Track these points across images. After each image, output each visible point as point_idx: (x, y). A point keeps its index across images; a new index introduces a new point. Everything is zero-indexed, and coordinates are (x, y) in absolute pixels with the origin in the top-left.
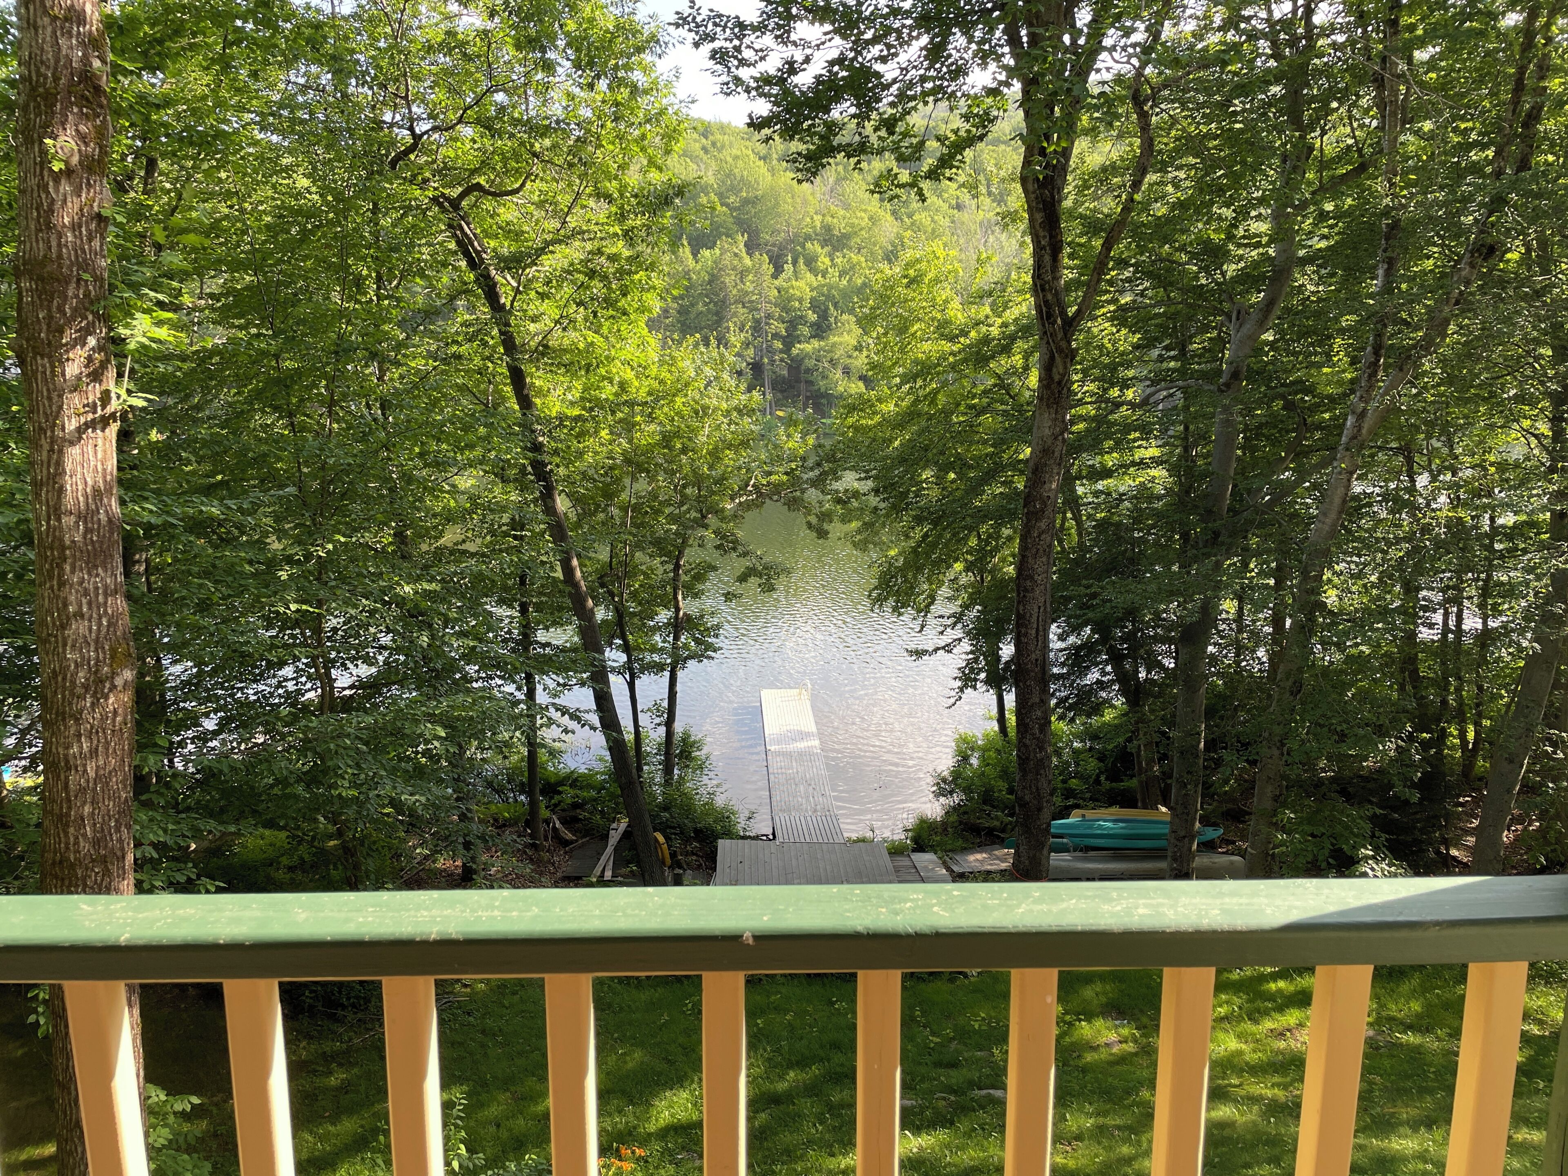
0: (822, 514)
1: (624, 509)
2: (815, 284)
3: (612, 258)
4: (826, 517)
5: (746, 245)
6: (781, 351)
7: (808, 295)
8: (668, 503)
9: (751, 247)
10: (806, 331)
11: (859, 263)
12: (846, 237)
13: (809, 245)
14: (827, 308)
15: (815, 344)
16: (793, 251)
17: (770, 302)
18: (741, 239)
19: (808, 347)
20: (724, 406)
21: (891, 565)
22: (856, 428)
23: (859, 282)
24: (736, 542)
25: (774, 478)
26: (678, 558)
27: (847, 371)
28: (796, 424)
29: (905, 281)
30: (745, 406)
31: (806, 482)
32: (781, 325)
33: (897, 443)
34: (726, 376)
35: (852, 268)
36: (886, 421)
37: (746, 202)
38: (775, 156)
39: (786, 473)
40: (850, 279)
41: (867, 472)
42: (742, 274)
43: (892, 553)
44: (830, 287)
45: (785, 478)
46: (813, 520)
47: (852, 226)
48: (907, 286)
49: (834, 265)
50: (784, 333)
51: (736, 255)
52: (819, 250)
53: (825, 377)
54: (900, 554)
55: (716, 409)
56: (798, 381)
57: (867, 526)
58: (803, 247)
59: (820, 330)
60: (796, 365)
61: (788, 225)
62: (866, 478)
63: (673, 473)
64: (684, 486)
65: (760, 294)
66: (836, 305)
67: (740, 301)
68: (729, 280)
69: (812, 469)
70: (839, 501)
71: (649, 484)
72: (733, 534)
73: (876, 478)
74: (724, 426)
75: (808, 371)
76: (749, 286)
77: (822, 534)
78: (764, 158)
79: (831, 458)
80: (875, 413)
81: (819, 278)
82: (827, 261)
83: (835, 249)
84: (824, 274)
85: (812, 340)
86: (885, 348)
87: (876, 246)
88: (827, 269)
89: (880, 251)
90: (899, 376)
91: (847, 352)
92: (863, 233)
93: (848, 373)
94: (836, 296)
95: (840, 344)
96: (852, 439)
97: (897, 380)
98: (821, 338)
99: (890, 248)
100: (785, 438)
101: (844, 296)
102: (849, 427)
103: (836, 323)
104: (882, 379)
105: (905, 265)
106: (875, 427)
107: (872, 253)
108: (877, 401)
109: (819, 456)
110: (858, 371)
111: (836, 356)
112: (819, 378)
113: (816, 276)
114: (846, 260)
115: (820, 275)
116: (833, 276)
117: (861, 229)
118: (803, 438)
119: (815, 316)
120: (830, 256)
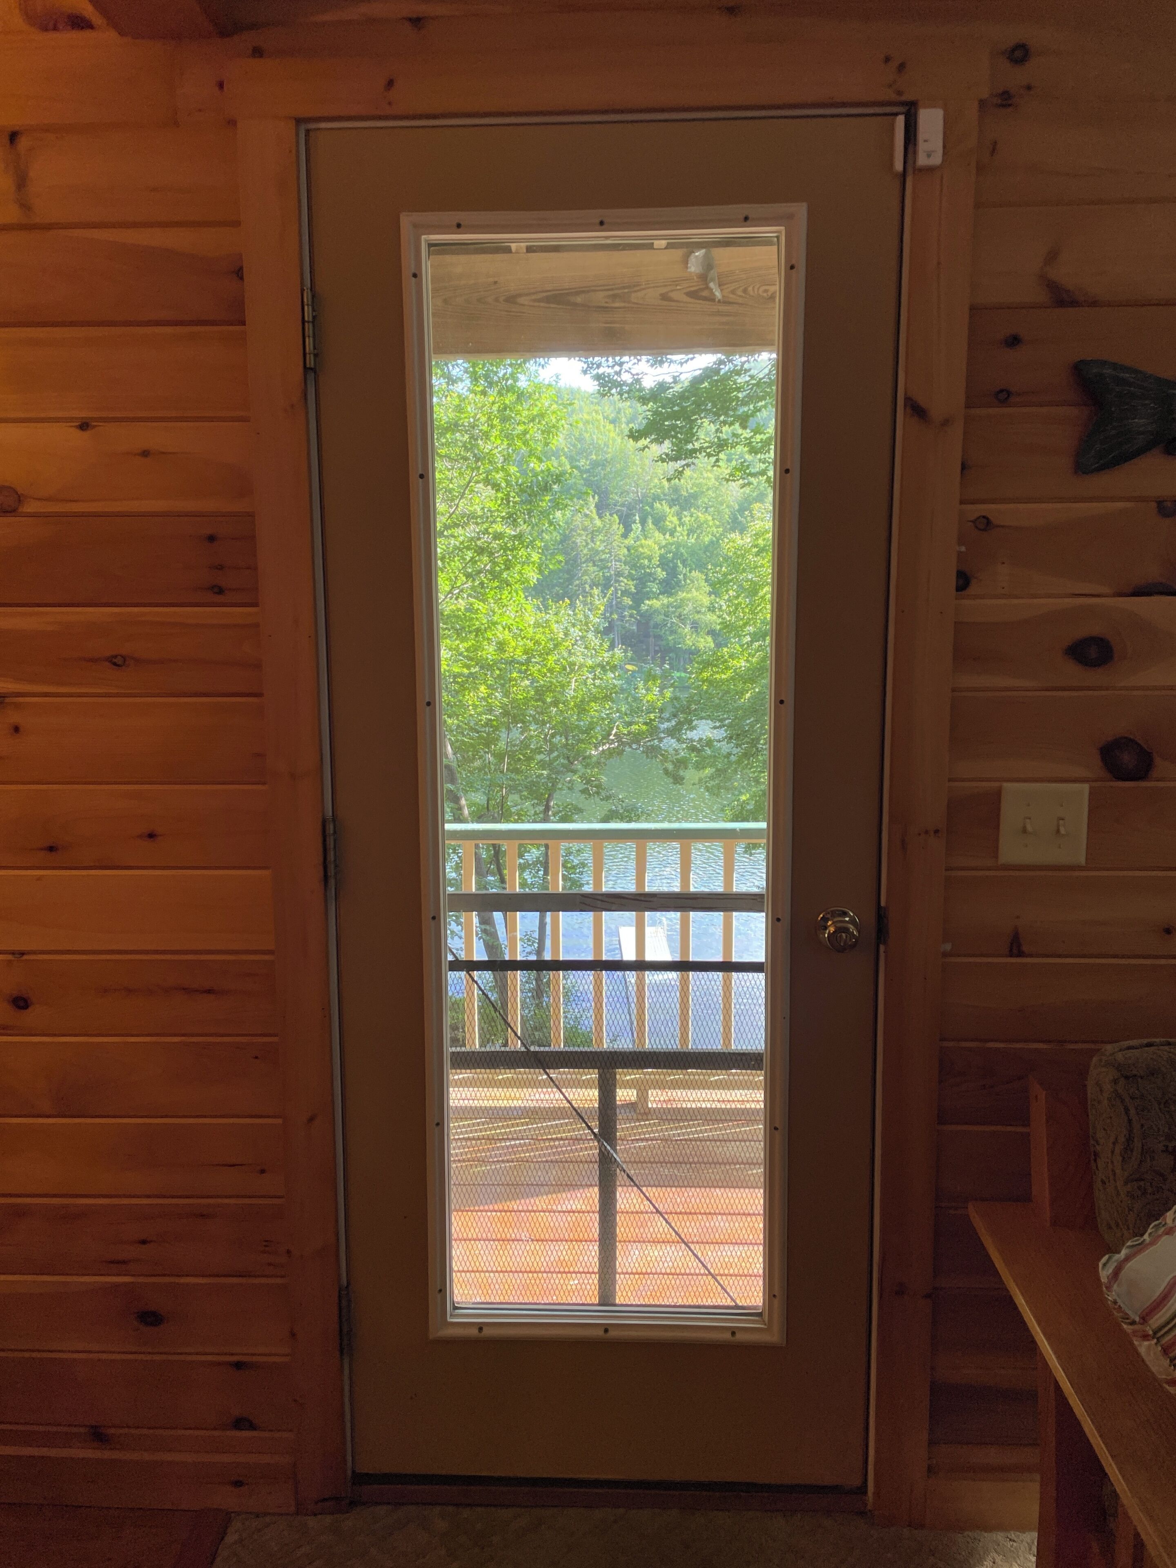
0: (678, 761)
1: (500, 757)
2: (664, 543)
3: (498, 536)
4: (682, 763)
5: (596, 506)
6: (631, 607)
7: (657, 553)
8: (538, 751)
9: (601, 508)
10: (655, 587)
11: (706, 521)
12: (695, 496)
13: (657, 505)
14: (676, 566)
15: (665, 600)
16: (642, 510)
17: (620, 561)
18: (592, 501)
19: (656, 603)
20: (590, 662)
21: (743, 808)
22: (710, 682)
23: (707, 539)
24: (599, 786)
25: (634, 728)
26: (548, 801)
27: (696, 627)
28: (654, 678)
29: (755, 550)
30: (608, 663)
31: (663, 732)
32: (630, 583)
33: (748, 695)
34: (590, 635)
35: (700, 526)
36: (738, 676)
37: (595, 464)
38: (624, 420)
39: (645, 724)
40: (698, 537)
41: (721, 721)
42: (593, 534)
43: (743, 798)
44: (678, 545)
45: (644, 727)
46: (670, 767)
47: (699, 485)
48: (757, 554)
49: (682, 524)
50: (633, 590)
51: (586, 516)
52: (667, 509)
53: (673, 632)
54: (751, 798)
55: (581, 666)
56: (647, 636)
57: (720, 772)
58: (652, 507)
59: (669, 586)
60: (645, 621)
61: (637, 486)
62: (720, 727)
63: (544, 723)
64: (553, 736)
65: (610, 553)
66: (684, 562)
67: (591, 560)
68: (580, 540)
69: (669, 720)
70: (693, 749)
71: (522, 733)
72: (597, 779)
73: (730, 726)
74: (590, 681)
75: (656, 626)
76: (599, 546)
77: (678, 780)
78: (613, 422)
79: (686, 710)
80: (727, 668)
81: (667, 536)
82: (675, 520)
83: (683, 509)
84: (672, 533)
85: (661, 596)
86: (736, 609)
87: (722, 505)
88: (675, 528)
89: (727, 510)
90: (750, 634)
91: (695, 608)
92: (710, 492)
93: (696, 628)
94: (685, 554)
95: (689, 600)
96: (706, 692)
97: (748, 638)
98: (670, 594)
99: (737, 507)
100: (644, 691)
101: (693, 553)
102: (703, 681)
103: (685, 580)
104: (734, 637)
105: (755, 535)
106: (727, 680)
107: (719, 512)
108: (730, 657)
109: (675, 708)
110: (706, 625)
111: (685, 612)
112: (668, 633)
113: (664, 534)
114: (693, 519)
115: (668, 534)
116: (681, 534)
117: (708, 489)
118: (661, 691)
119: (664, 573)
120: (678, 515)
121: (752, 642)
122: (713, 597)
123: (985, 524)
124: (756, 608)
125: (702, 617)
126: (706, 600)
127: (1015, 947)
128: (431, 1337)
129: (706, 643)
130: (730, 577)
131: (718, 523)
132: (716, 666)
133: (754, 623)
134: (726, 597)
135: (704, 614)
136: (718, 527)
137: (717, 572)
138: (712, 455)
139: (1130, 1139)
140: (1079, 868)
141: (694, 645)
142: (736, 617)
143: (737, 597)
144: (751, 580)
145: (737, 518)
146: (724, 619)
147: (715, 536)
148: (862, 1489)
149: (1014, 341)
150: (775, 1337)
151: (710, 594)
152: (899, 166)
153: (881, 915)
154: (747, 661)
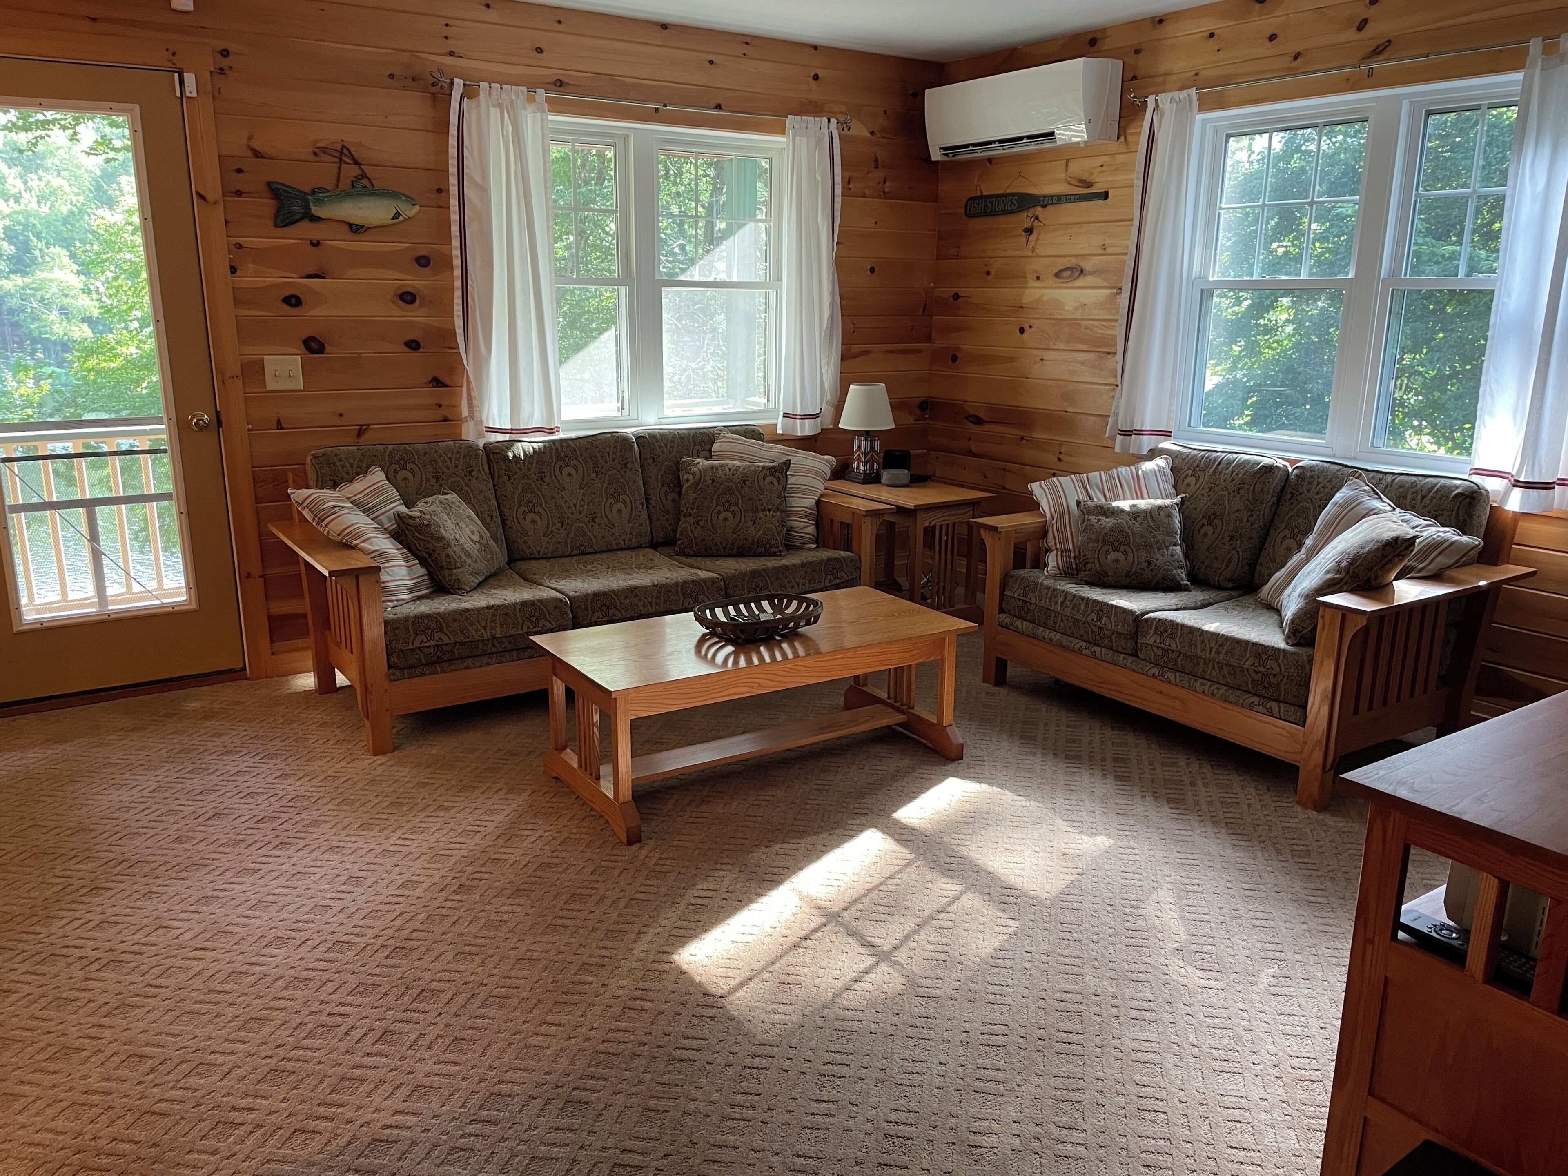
11: (61, 187)
14: (27, 241)
15: (18, 280)
22: (98, 371)
23: (65, 209)
27: (65, 312)
35: (53, 193)
36: (130, 363)
40: (52, 206)
44: (28, 215)
49: (28, 189)
53: (35, 319)
59: (22, 264)
66: (38, 236)
75: (11, 311)
80: (116, 356)
83: (27, 169)
84: (17, 200)
85: (11, 275)
86: (118, 292)
87: (80, 168)
88: (20, 193)
89: (86, 175)
90: (137, 319)
91: (61, 291)
92: (61, 152)
93: (65, 314)
94: (38, 226)
95: (51, 281)
96: (95, 381)
97: (136, 324)
98: (24, 274)
99: (98, 173)
100: (14, 384)
101: (48, 225)
102: (89, 371)
103: (42, 257)
104: (119, 323)
105: (127, 211)
106: (118, 369)
107: (76, 178)
108: (117, 343)
109: (57, 402)
110: (79, 311)
111: (48, 296)
112: (29, 320)
113: (6, 201)
114: (43, 183)
115: (12, 201)
116: (30, 202)
117: (58, 149)
118: (37, 384)
119: (12, 247)
120: (21, 178)
121: (141, 327)
122: (83, 277)
123: (239, 246)
124: (140, 291)
125: (72, 301)
126: (77, 282)
127: (279, 426)
128: (15, 631)
129: (81, 332)
130: (104, 257)
131: (77, 190)
132: (101, 353)
133: (140, 307)
134: (103, 279)
135: (75, 297)
136: (77, 195)
137: (87, 251)
138: (68, 128)
139: (318, 478)
140: (301, 391)
141: (65, 334)
142: (118, 301)
143: (116, 278)
144: (130, 261)
145: (102, 187)
146: (104, 302)
147: (75, 205)
148: (244, 669)
149: (240, 171)
150: (194, 606)
151: (79, 273)
152: (178, 95)
153: (218, 414)
154: (138, 348)
